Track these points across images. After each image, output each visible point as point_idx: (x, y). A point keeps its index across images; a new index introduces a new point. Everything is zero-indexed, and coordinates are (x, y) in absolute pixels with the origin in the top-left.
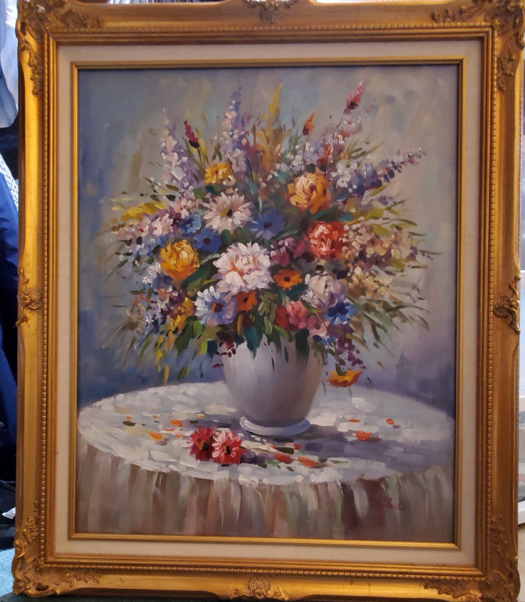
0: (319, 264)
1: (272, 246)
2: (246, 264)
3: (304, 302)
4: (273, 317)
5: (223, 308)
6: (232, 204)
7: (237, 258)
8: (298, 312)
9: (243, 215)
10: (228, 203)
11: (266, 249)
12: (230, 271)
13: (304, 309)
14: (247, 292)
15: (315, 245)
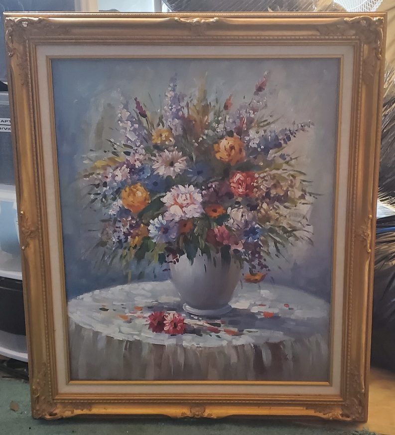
0: (237, 200)
1: (203, 187)
2: (185, 200)
3: (227, 226)
4: (205, 236)
5: (169, 231)
6: (173, 158)
7: (178, 195)
8: (222, 233)
9: (182, 165)
10: (170, 156)
11: (199, 189)
12: (173, 205)
13: (227, 231)
14: (186, 220)
15: (234, 187)
